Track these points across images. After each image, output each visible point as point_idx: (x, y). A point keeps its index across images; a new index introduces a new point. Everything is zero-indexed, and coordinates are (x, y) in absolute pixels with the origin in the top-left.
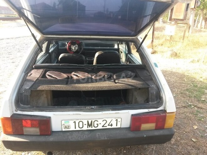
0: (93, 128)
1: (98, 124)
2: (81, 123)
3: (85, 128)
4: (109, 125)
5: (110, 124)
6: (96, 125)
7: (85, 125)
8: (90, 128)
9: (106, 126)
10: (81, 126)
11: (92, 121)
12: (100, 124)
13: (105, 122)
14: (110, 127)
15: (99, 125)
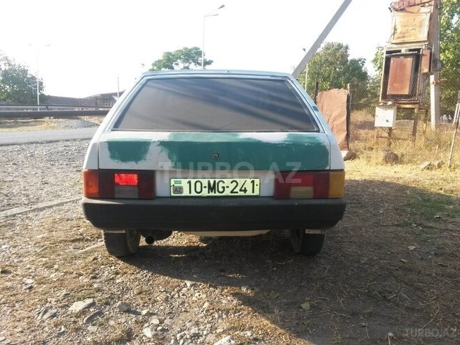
0: (217, 194)
1: (223, 188)
2: (198, 184)
3: (205, 193)
4: (241, 190)
5: (243, 189)
6: (221, 190)
7: (205, 187)
8: (212, 194)
9: (237, 192)
10: (198, 190)
11: (215, 181)
12: (228, 187)
13: (235, 184)
14: (242, 193)
15: (226, 189)
